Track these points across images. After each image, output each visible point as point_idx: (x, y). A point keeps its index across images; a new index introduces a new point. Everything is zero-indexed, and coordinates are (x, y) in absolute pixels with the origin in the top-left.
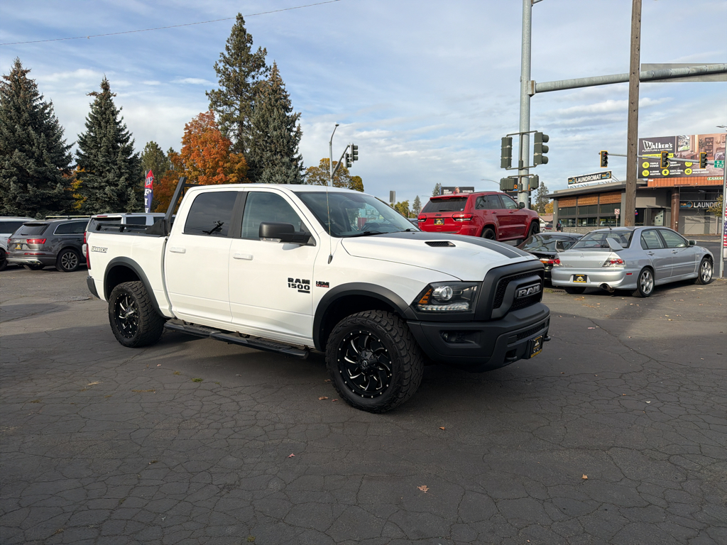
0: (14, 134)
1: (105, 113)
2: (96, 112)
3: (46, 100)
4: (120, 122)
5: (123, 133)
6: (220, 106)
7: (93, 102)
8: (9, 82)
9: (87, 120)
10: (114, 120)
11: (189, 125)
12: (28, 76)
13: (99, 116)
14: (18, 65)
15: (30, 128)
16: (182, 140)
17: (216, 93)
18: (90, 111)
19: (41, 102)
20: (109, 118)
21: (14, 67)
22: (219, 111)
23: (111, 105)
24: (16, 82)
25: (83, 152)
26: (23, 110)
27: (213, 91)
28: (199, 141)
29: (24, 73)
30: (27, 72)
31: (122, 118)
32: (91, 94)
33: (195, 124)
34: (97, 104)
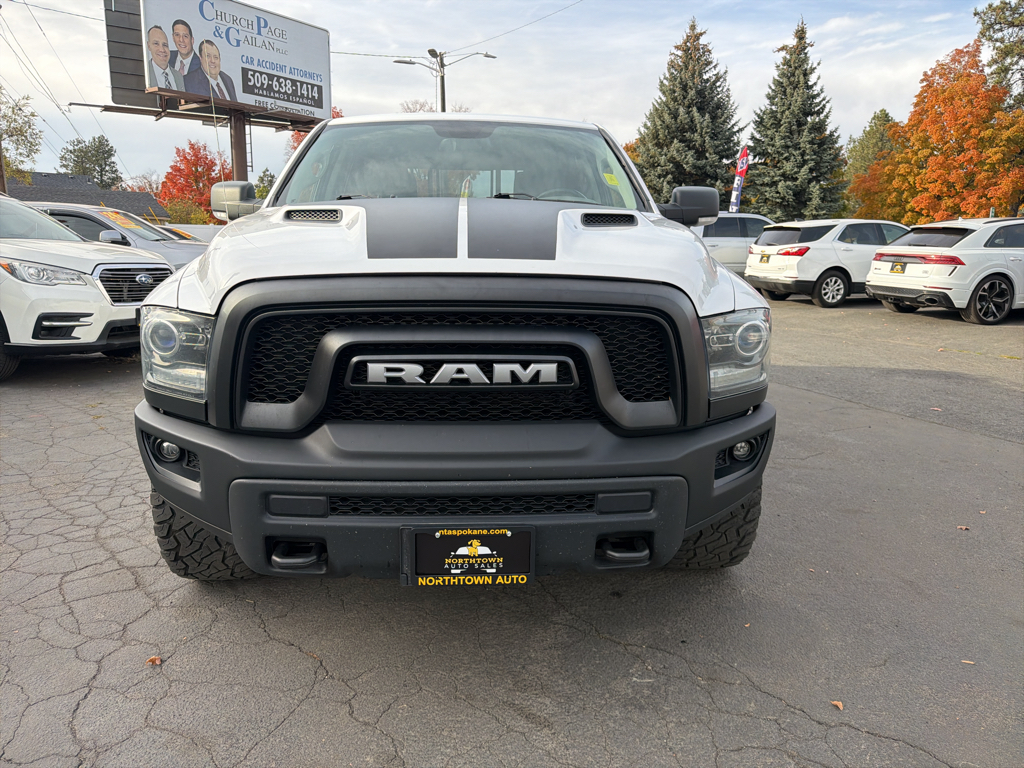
0: (676, 120)
1: (793, 75)
2: (782, 75)
3: (721, 69)
4: (815, 84)
5: (817, 100)
6: (1001, 30)
7: (780, 61)
8: (680, 53)
9: (770, 87)
10: (806, 83)
11: (930, 73)
12: (703, 41)
13: (784, 80)
14: (693, 27)
15: (695, 109)
16: (915, 100)
17: (994, 10)
18: (775, 74)
19: (715, 72)
20: (799, 81)
21: (688, 31)
22: (997, 40)
23: (806, 60)
24: (686, 50)
25: (758, 136)
26: (690, 88)
27: (990, 6)
28: (941, 97)
29: (698, 37)
30: (701, 34)
31: (819, 78)
32: (779, 50)
33: (942, 70)
34: (786, 63)
